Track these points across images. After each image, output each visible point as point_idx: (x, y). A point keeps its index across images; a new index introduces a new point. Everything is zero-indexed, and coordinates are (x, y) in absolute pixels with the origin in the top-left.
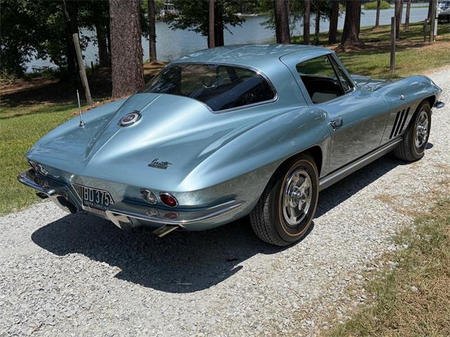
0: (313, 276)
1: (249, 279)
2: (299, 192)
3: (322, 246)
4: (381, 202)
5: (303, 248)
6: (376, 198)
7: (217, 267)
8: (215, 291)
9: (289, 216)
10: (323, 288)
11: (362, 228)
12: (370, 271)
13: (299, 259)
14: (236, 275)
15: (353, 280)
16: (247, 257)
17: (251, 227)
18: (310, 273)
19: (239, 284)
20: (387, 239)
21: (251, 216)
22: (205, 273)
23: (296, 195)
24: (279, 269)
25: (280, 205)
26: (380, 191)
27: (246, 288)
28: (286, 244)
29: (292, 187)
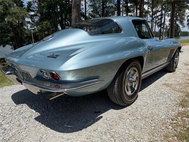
0: (142, 125)
1: (105, 125)
2: (133, 78)
3: (144, 106)
4: (166, 87)
5: (134, 107)
6: (163, 85)
7: (89, 116)
8: (85, 132)
9: (128, 90)
10: (149, 134)
11: (161, 98)
12: (175, 123)
13: (133, 114)
14: (98, 122)
15: (167, 130)
16: (105, 111)
17: (108, 95)
18: (140, 124)
19: (99, 129)
20: (177, 104)
21: (108, 90)
22: (81, 120)
23: (131, 80)
24: (122, 120)
25: (123, 84)
26: (164, 82)
27: (103, 132)
28: (126, 105)
29: (129, 76)
